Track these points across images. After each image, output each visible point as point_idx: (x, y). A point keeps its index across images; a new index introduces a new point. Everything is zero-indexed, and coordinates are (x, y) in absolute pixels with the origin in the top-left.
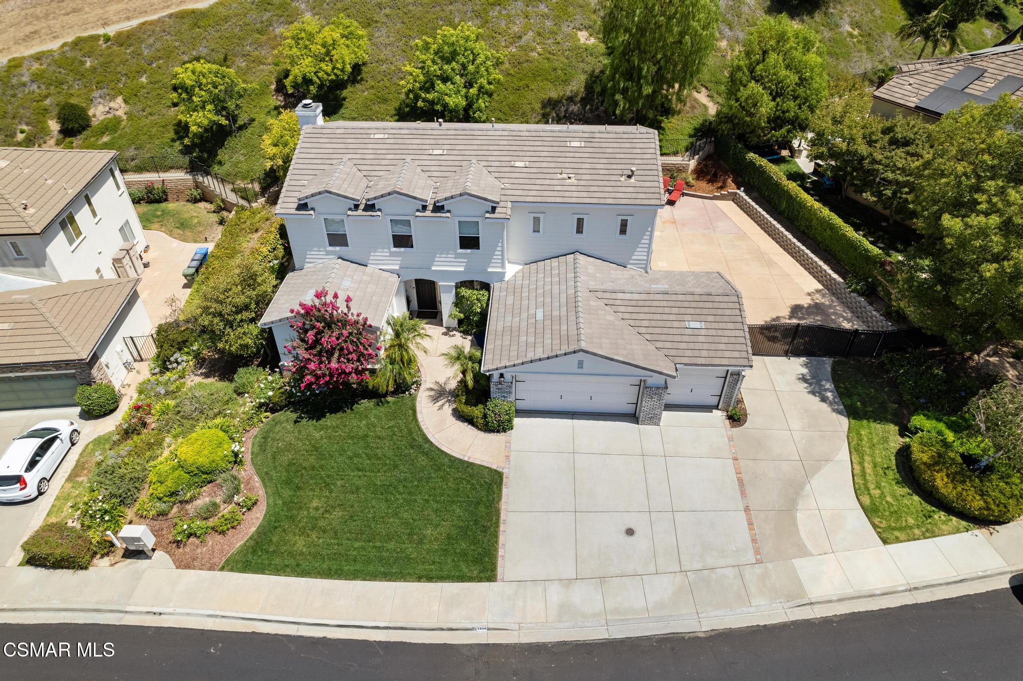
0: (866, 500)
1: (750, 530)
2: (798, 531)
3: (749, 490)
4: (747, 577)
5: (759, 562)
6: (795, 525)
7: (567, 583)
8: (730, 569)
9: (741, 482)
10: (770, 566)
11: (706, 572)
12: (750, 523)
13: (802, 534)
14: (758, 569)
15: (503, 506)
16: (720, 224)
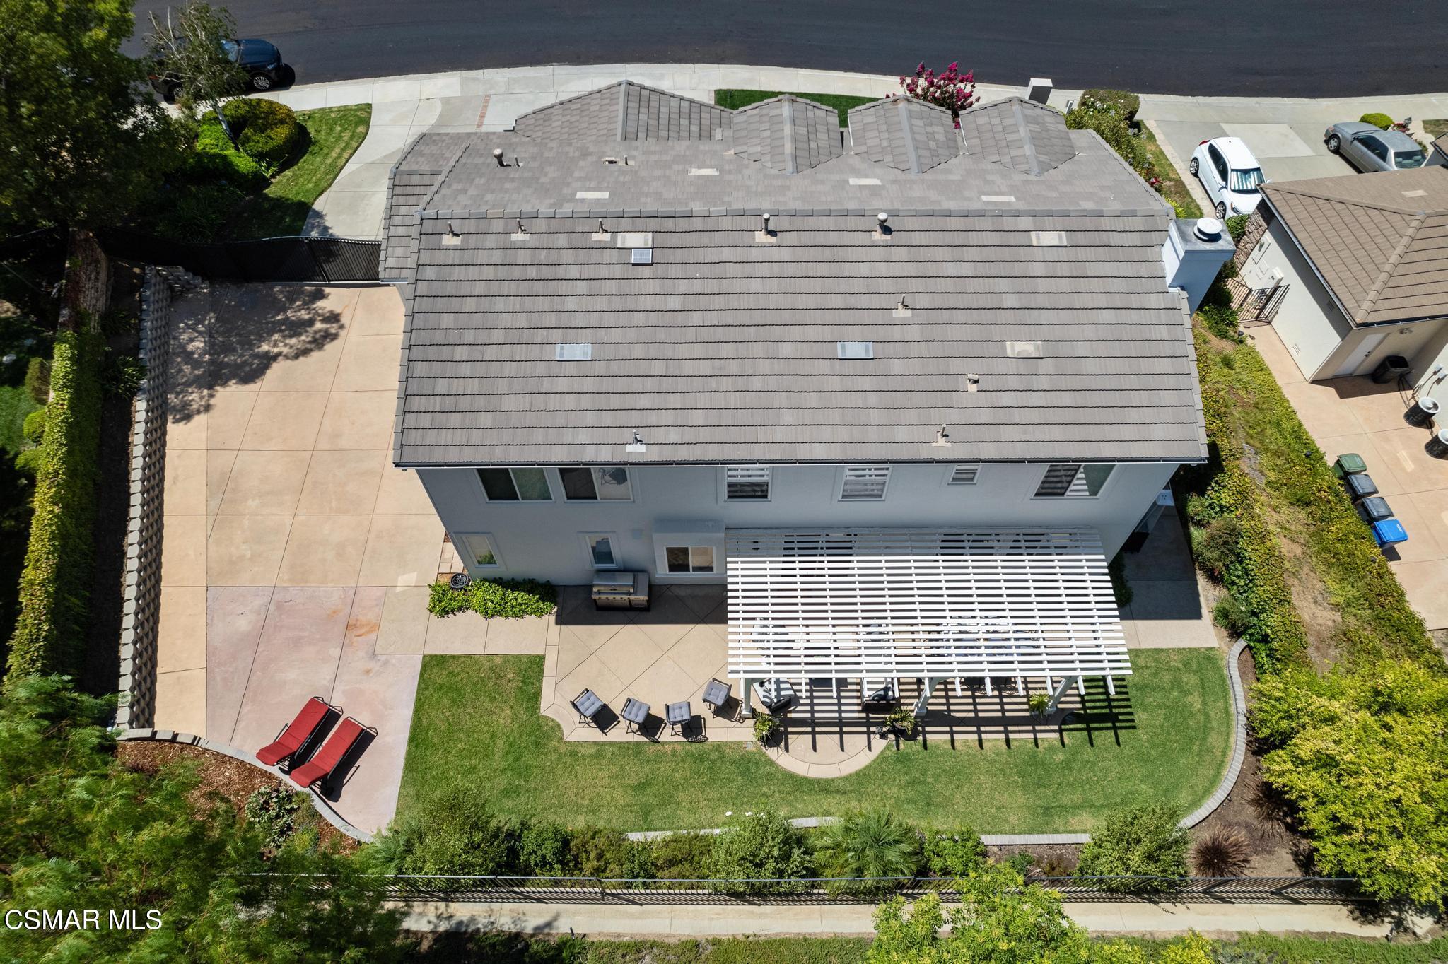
0: (361, 129)
4: (504, 89)
5: (489, 96)
8: (516, 92)
10: (481, 94)
14: (492, 92)
16: (243, 624)
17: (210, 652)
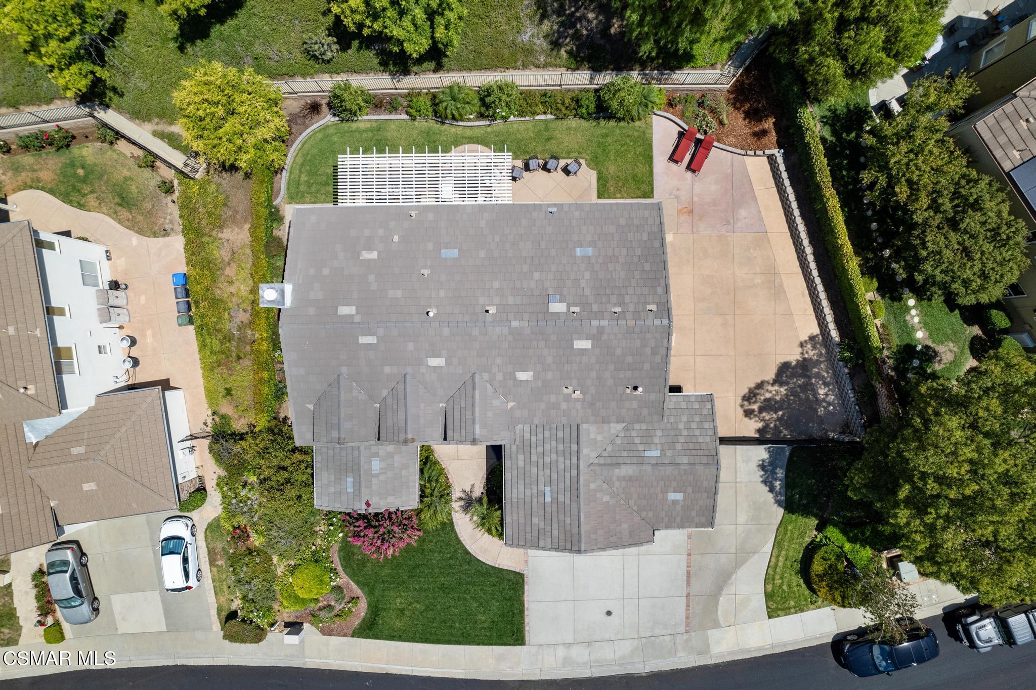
0: (770, 587)
1: (687, 610)
2: (717, 611)
3: (693, 580)
4: (678, 641)
5: (687, 632)
6: (717, 606)
7: (568, 645)
8: (668, 637)
9: (689, 573)
10: (693, 634)
11: (653, 638)
12: (688, 606)
13: (719, 613)
14: (685, 637)
15: (526, 598)
16: (743, 213)
17: (754, 198)
